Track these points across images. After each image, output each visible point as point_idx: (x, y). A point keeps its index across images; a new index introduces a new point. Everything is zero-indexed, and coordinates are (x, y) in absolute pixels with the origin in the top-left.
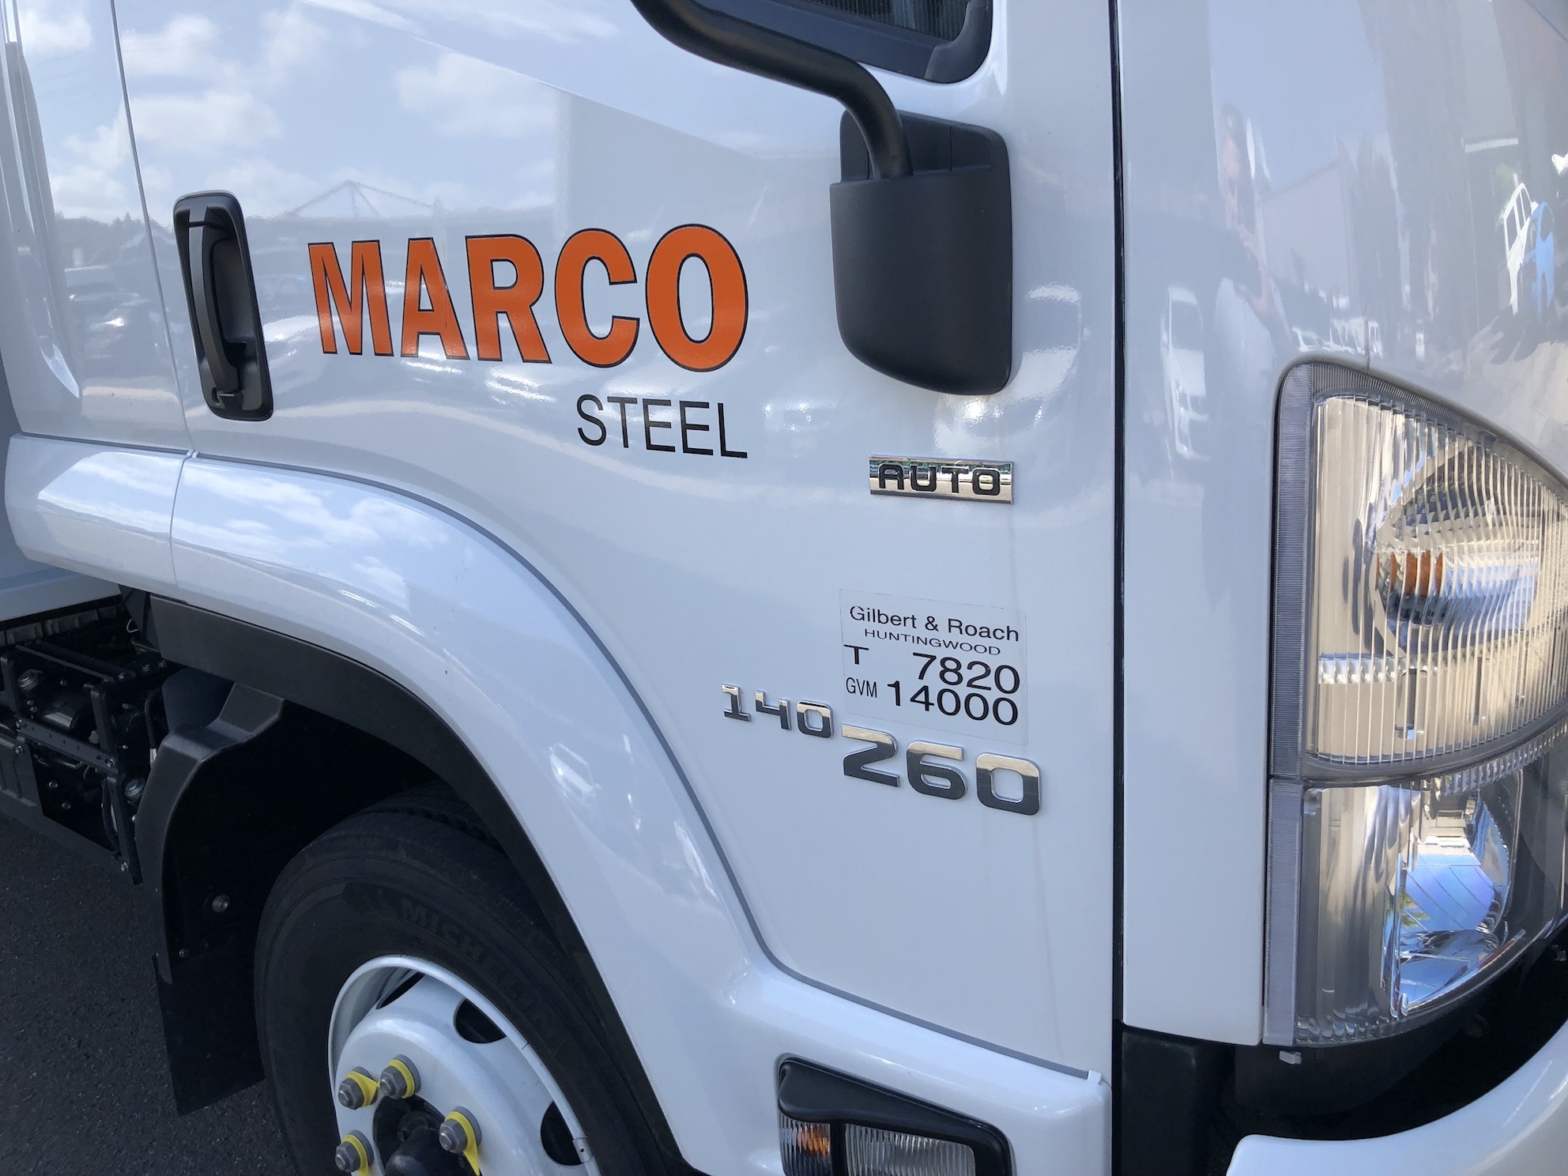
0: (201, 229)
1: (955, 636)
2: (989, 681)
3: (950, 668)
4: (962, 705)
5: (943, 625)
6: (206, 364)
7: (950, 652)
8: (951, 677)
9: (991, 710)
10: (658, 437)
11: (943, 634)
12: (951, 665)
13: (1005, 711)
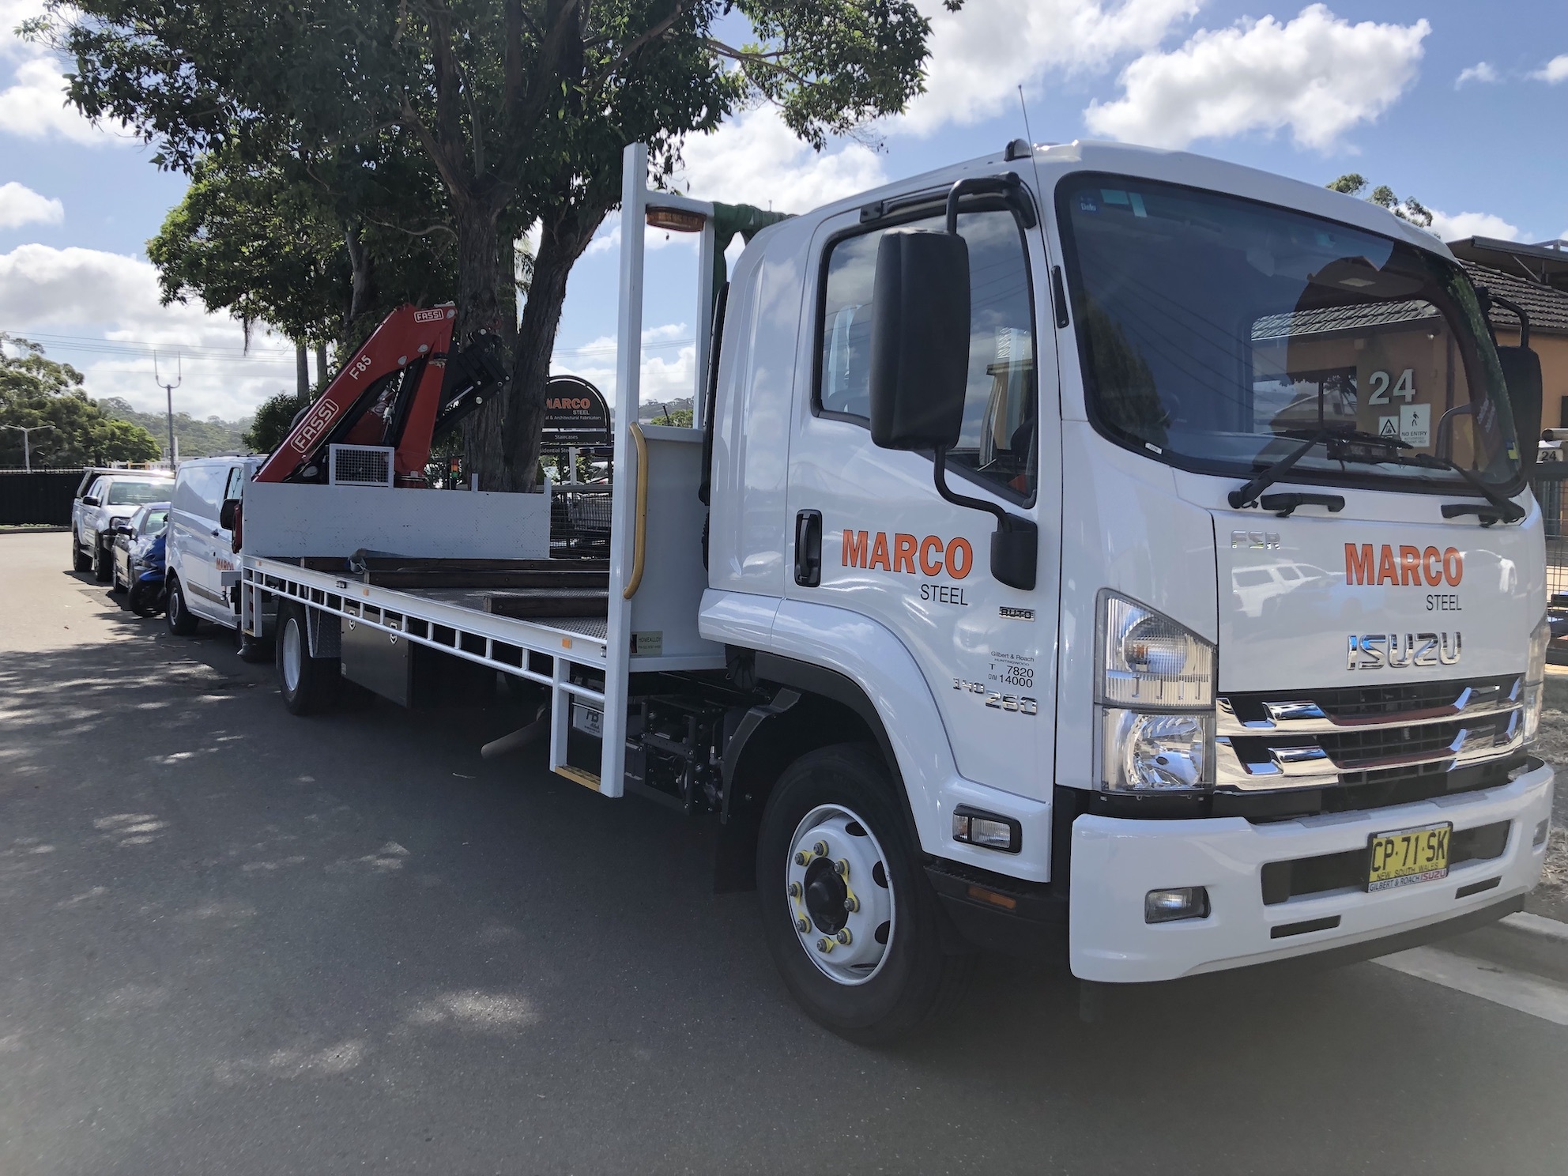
0: (807, 521)
1: (1018, 660)
2: (1026, 674)
3: (1016, 670)
4: (1019, 681)
5: (1015, 656)
6: (799, 566)
7: (1016, 665)
8: (1016, 673)
9: (1026, 682)
10: (944, 598)
11: (1015, 660)
12: (1016, 669)
13: (1029, 684)
